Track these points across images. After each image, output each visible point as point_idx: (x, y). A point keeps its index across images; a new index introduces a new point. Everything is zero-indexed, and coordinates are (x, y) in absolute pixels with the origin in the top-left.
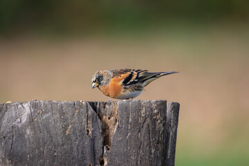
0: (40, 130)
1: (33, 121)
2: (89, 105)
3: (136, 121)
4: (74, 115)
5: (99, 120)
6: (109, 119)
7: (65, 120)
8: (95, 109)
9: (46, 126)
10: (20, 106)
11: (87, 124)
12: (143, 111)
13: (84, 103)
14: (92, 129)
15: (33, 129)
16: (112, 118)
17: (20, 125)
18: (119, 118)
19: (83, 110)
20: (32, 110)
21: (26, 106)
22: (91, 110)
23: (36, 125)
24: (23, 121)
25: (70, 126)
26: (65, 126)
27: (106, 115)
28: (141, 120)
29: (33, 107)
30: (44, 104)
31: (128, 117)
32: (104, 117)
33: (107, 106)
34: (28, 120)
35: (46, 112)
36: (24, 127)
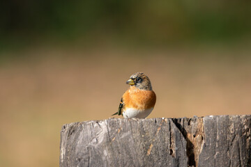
0: (118, 150)
1: (110, 140)
2: (172, 123)
3: (224, 138)
4: (155, 133)
5: (184, 139)
6: (194, 136)
7: (146, 139)
8: (178, 126)
9: (125, 146)
10: (96, 125)
11: (171, 143)
12: (232, 127)
13: (166, 120)
14: (176, 148)
15: (111, 149)
16: (198, 136)
17: (96, 146)
18: (205, 135)
19: (166, 128)
20: (110, 129)
21: (103, 124)
22: (174, 128)
23: (114, 146)
24: (100, 142)
25: (152, 146)
26: (147, 145)
27: (191, 133)
28: (229, 137)
29: (110, 126)
30: (122, 122)
31: (215, 135)
32: (189, 135)
33: (192, 123)
34: (105, 140)
35: (124, 131)
36: (101, 147)
